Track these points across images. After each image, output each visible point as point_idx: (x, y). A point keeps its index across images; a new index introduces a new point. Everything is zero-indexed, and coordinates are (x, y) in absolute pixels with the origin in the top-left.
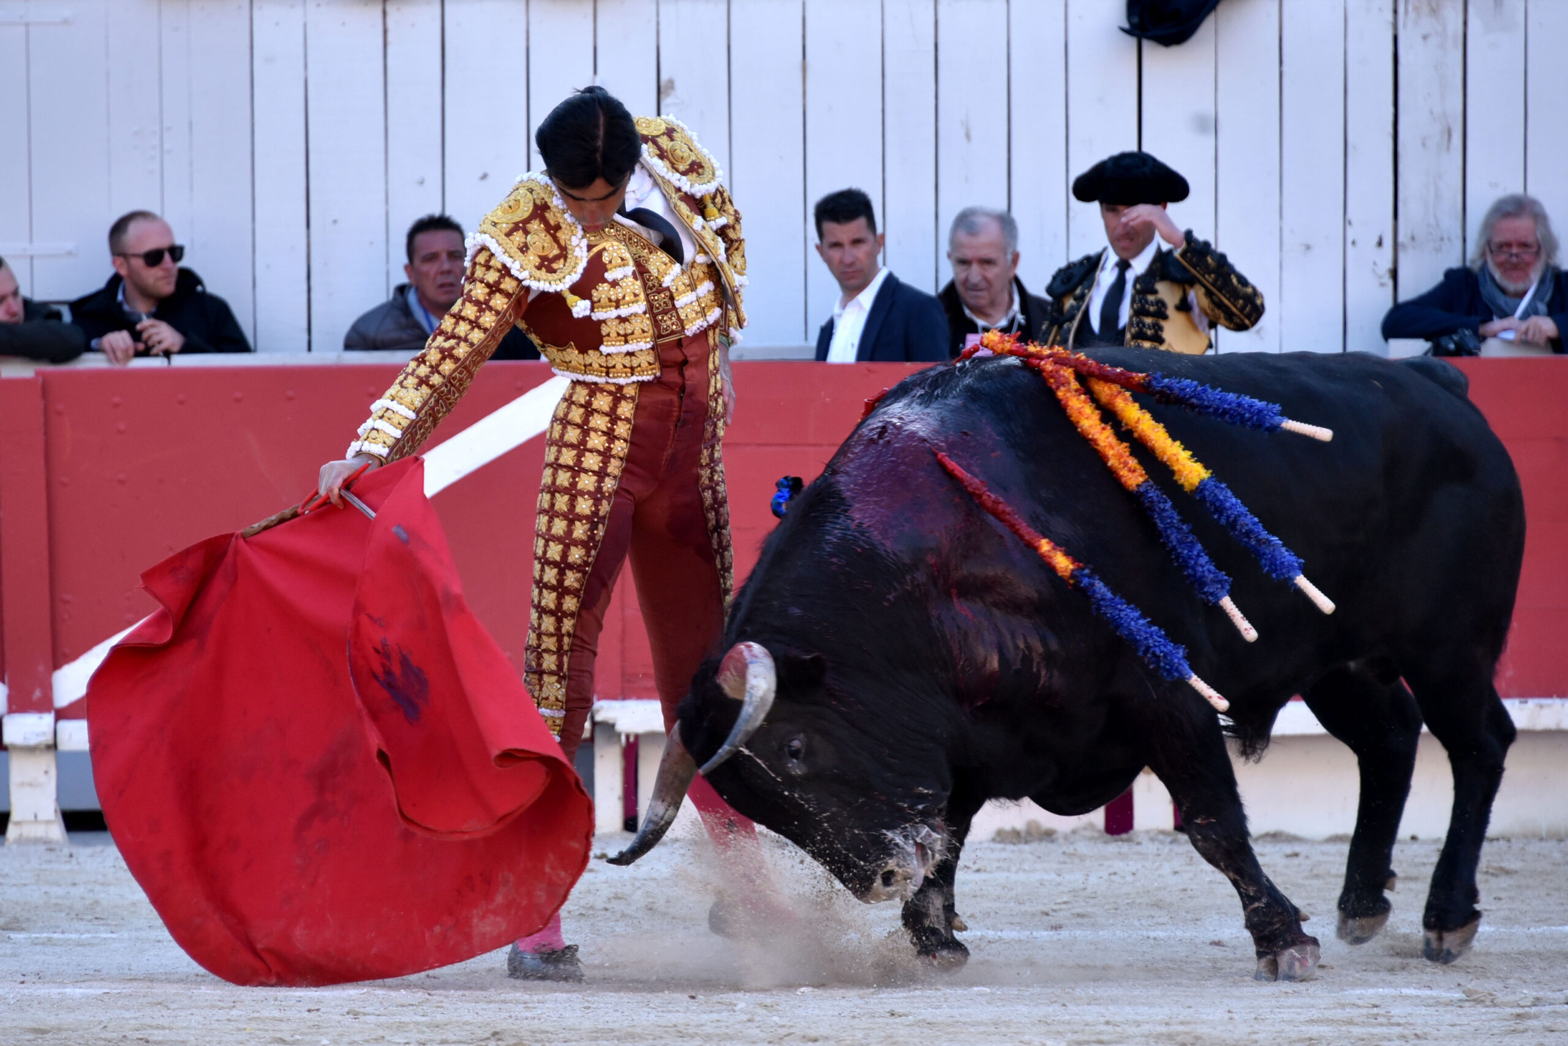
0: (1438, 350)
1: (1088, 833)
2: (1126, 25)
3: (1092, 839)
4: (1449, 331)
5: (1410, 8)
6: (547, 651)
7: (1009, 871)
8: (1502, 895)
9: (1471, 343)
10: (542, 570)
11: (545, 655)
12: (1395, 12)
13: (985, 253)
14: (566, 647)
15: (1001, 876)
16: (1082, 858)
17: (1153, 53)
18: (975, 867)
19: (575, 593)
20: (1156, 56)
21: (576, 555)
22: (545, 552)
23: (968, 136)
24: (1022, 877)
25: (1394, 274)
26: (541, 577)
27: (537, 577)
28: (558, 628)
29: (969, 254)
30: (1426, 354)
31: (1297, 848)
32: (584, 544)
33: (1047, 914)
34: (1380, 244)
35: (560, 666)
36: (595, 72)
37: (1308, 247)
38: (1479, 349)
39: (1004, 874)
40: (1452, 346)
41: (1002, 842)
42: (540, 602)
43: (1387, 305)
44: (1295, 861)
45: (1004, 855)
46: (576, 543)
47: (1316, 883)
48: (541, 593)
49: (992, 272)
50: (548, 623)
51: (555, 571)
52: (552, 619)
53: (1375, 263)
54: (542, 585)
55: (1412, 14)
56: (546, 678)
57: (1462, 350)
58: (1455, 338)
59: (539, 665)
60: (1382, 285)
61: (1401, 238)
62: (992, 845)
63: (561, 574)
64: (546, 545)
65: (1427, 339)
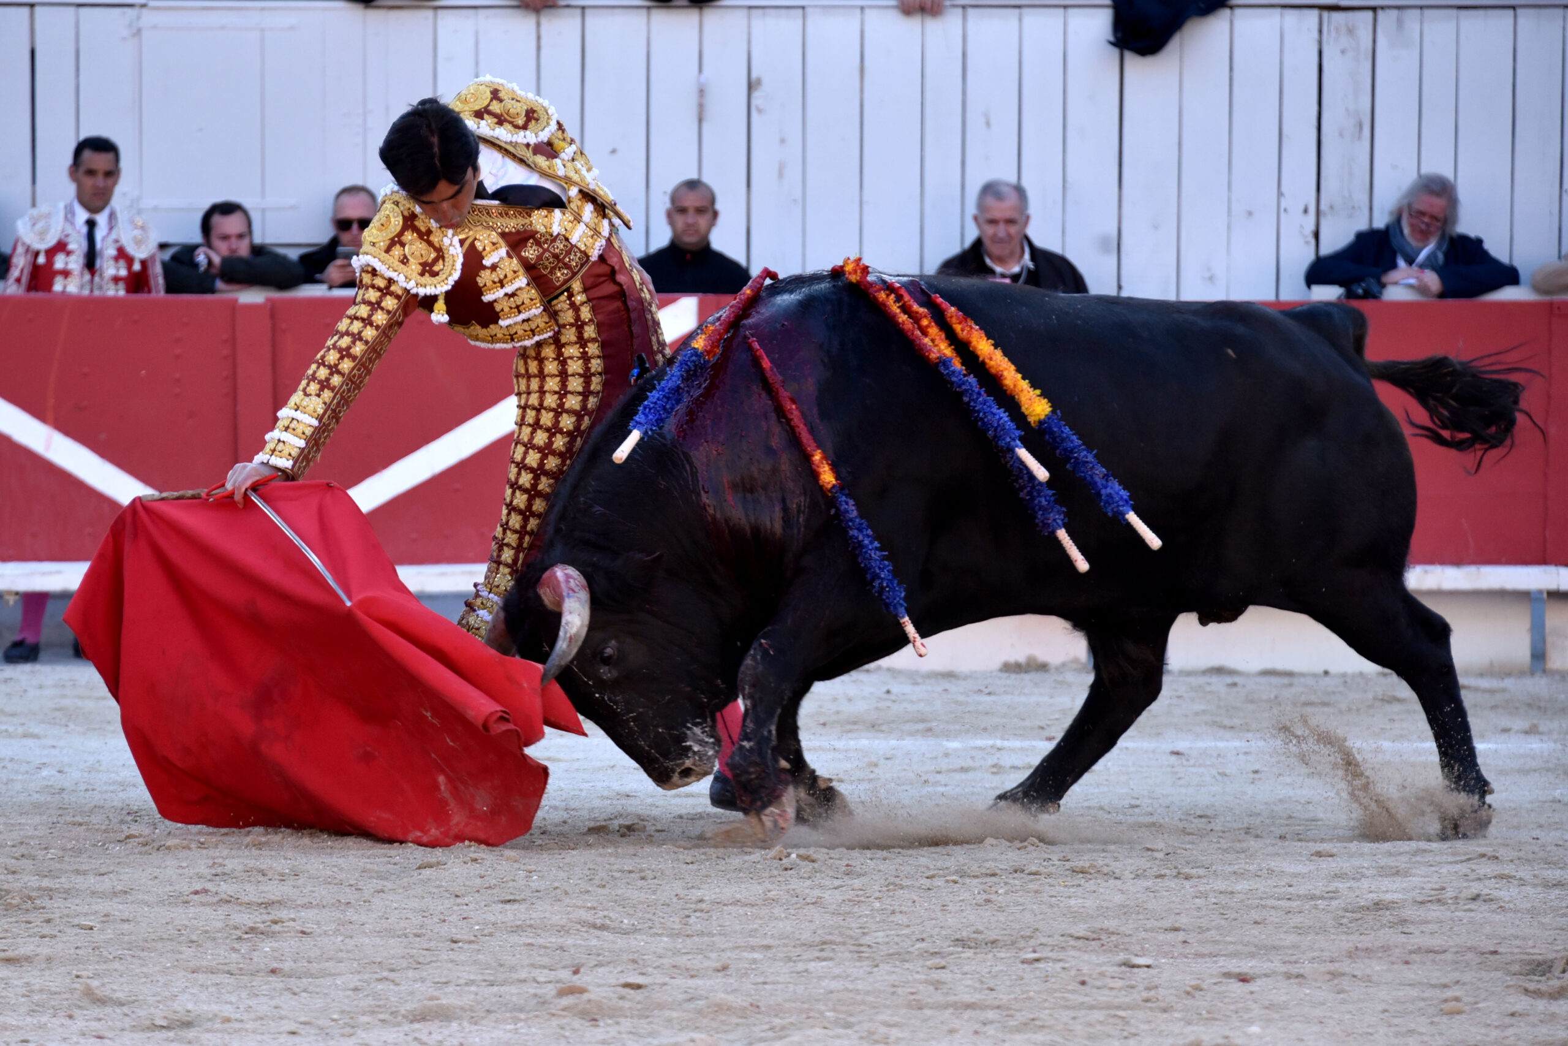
0: (1350, 295)
1: (1074, 666)
2: (1112, 39)
3: (1076, 670)
4: (1359, 280)
5: (1332, 28)
6: (508, 545)
7: (1012, 694)
8: (1395, 717)
9: (1375, 289)
10: (519, 474)
11: (505, 548)
12: (1320, 31)
13: (1008, 214)
14: (525, 545)
15: (1007, 699)
16: (1069, 685)
17: (1131, 59)
18: (987, 691)
19: (545, 496)
20: (1135, 65)
21: (552, 463)
22: (524, 458)
23: (988, 124)
24: (1023, 699)
25: (1317, 235)
26: (517, 479)
27: (513, 479)
28: (524, 527)
29: (996, 214)
30: (1339, 298)
31: (1236, 679)
32: (561, 455)
33: (1042, 728)
34: (1306, 211)
35: (515, 560)
36: (700, 70)
37: (1250, 214)
38: (1381, 293)
39: (1009, 697)
40: (1360, 291)
41: (1007, 671)
42: (511, 502)
43: (1309, 257)
44: (1235, 690)
45: (1009, 682)
46: (553, 453)
47: (1251, 707)
48: (513, 493)
49: (1013, 230)
50: (515, 521)
51: (530, 476)
52: (519, 518)
53: (1301, 226)
54: (515, 486)
55: (1333, 34)
56: (501, 568)
57: (1369, 295)
58: (1363, 285)
59: (499, 556)
60: (1307, 243)
61: (1323, 207)
62: (1000, 674)
63: (536, 478)
64: (526, 453)
65: (1341, 285)
